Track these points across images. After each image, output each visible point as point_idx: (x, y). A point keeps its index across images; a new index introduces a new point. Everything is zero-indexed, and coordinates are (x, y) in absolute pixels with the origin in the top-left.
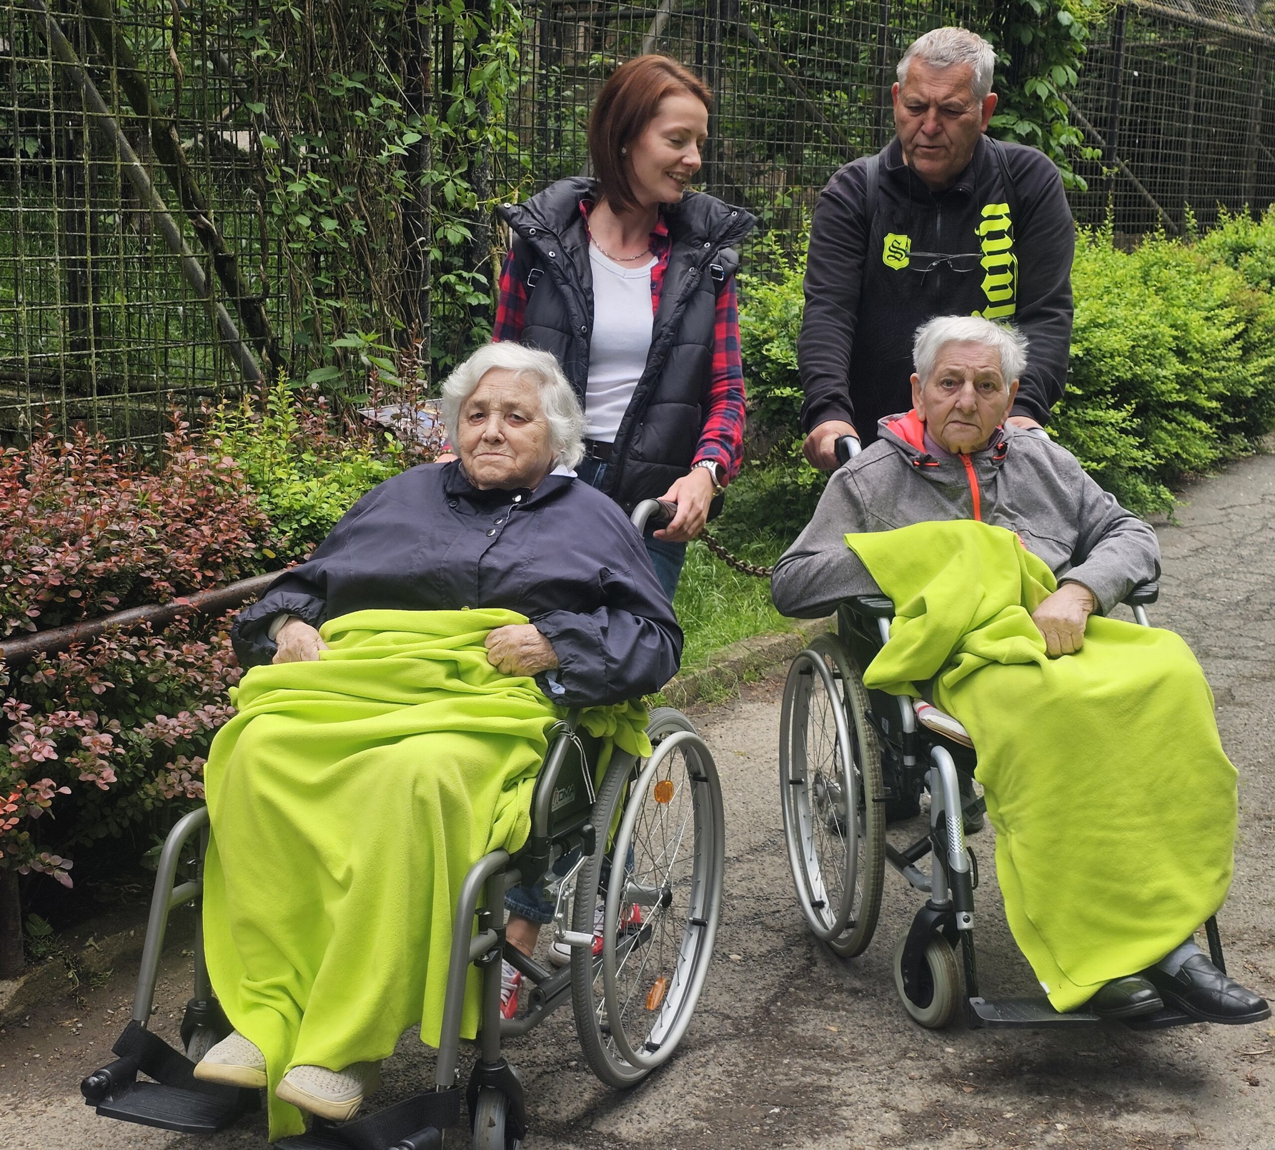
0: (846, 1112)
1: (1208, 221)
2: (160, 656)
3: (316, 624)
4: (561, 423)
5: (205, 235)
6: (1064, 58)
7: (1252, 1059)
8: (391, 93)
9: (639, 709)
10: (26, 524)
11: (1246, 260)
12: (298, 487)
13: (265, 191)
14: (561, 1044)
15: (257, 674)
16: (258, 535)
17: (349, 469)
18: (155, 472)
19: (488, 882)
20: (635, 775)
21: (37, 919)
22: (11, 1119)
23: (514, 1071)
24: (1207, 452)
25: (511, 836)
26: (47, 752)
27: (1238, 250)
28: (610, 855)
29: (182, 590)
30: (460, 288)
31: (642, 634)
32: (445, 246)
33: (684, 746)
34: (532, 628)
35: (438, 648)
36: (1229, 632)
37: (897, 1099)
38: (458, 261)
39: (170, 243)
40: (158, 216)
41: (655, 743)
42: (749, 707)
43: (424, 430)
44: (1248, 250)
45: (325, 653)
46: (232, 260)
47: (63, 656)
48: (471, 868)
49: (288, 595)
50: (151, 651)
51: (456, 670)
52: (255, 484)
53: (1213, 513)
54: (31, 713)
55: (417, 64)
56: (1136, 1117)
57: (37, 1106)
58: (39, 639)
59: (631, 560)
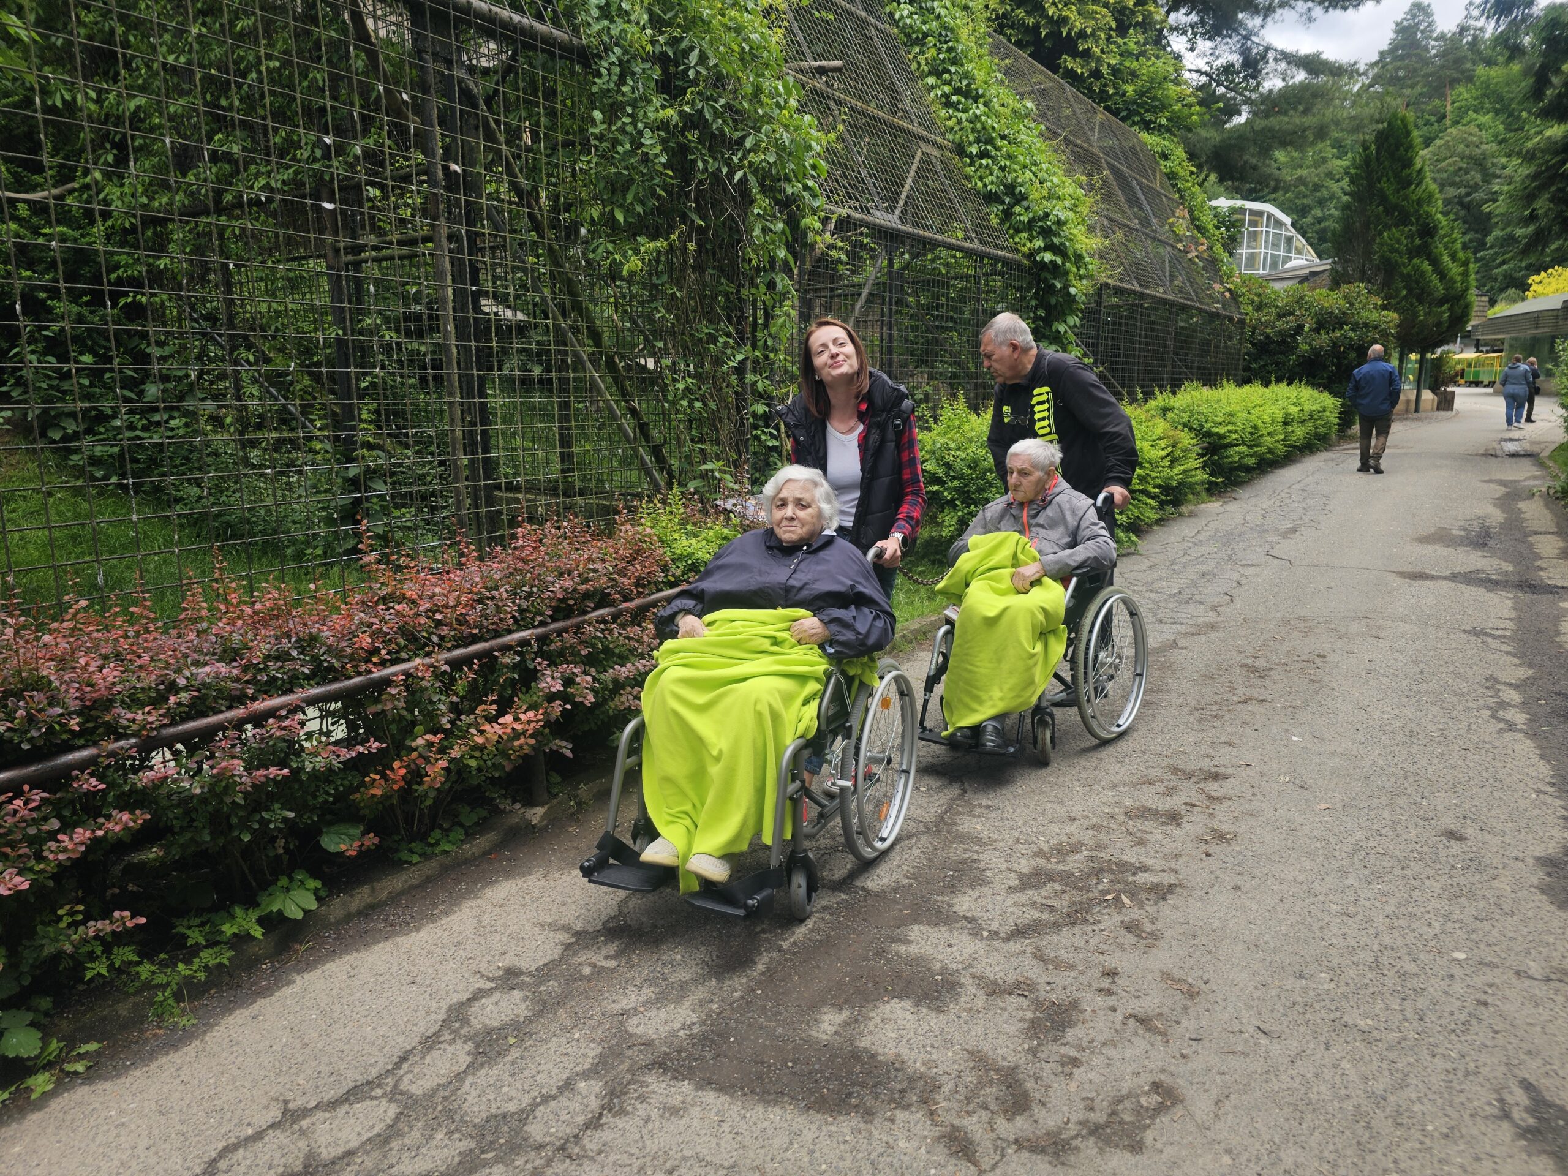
0: (989, 874)
1: (1149, 395)
2: (616, 634)
3: (700, 616)
4: (826, 508)
5: (633, 412)
6: (1073, 312)
7: (1206, 842)
8: (729, 335)
9: (872, 660)
10: (544, 566)
11: (1169, 415)
12: (685, 543)
13: (664, 389)
14: (833, 838)
15: (669, 644)
16: (665, 569)
17: (711, 533)
18: (610, 536)
19: (796, 756)
20: (871, 695)
21: (554, 774)
22: (543, 883)
23: (811, 855)
24: (1153, 515)
25: (807, 730)
26: (558, 687)
27: (1165, 410)
28: (860, 739)
29: (627, 598)
30: (763, 438)
31: (874, 619)
32: (755, 415)
33: (896, 679)
34: (816, 619)
35: (767, 630)
36: (1172, 610)
37: (1015, 866)
38: (761, 423)
39: (613, 416)
40: (606, 402)
41: (881, 678)
42: (921, 654)
43: (750, 512)
44: (1170, 409)
45: (706, 632)
46: (647, 424)
47: (565, 635)
48: (787, 748)
49: (685, 601)
50: (611, 631)
51: (776, 642)
52: (663, 542)
53: (1158, 547)
54: (549, 665)
55: (741, 319)
56: (1146, 875)
57: (556, 875)
58: (552, 626)
59: (867, 579)
